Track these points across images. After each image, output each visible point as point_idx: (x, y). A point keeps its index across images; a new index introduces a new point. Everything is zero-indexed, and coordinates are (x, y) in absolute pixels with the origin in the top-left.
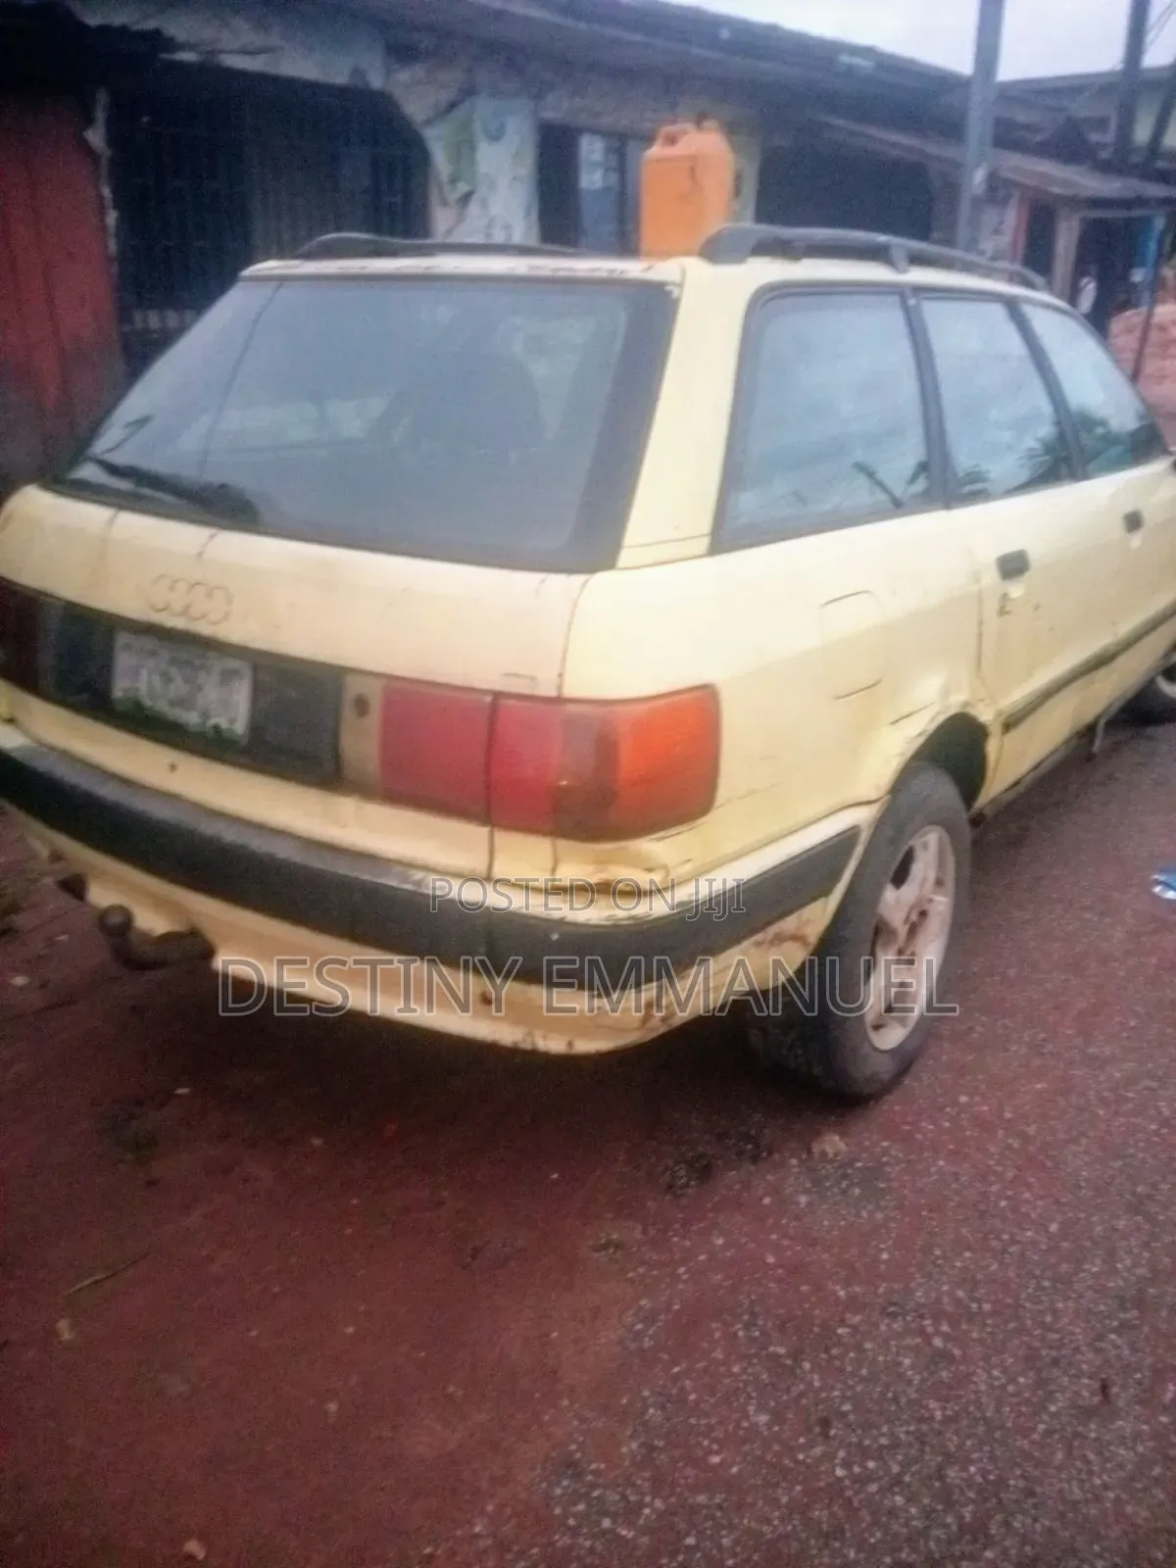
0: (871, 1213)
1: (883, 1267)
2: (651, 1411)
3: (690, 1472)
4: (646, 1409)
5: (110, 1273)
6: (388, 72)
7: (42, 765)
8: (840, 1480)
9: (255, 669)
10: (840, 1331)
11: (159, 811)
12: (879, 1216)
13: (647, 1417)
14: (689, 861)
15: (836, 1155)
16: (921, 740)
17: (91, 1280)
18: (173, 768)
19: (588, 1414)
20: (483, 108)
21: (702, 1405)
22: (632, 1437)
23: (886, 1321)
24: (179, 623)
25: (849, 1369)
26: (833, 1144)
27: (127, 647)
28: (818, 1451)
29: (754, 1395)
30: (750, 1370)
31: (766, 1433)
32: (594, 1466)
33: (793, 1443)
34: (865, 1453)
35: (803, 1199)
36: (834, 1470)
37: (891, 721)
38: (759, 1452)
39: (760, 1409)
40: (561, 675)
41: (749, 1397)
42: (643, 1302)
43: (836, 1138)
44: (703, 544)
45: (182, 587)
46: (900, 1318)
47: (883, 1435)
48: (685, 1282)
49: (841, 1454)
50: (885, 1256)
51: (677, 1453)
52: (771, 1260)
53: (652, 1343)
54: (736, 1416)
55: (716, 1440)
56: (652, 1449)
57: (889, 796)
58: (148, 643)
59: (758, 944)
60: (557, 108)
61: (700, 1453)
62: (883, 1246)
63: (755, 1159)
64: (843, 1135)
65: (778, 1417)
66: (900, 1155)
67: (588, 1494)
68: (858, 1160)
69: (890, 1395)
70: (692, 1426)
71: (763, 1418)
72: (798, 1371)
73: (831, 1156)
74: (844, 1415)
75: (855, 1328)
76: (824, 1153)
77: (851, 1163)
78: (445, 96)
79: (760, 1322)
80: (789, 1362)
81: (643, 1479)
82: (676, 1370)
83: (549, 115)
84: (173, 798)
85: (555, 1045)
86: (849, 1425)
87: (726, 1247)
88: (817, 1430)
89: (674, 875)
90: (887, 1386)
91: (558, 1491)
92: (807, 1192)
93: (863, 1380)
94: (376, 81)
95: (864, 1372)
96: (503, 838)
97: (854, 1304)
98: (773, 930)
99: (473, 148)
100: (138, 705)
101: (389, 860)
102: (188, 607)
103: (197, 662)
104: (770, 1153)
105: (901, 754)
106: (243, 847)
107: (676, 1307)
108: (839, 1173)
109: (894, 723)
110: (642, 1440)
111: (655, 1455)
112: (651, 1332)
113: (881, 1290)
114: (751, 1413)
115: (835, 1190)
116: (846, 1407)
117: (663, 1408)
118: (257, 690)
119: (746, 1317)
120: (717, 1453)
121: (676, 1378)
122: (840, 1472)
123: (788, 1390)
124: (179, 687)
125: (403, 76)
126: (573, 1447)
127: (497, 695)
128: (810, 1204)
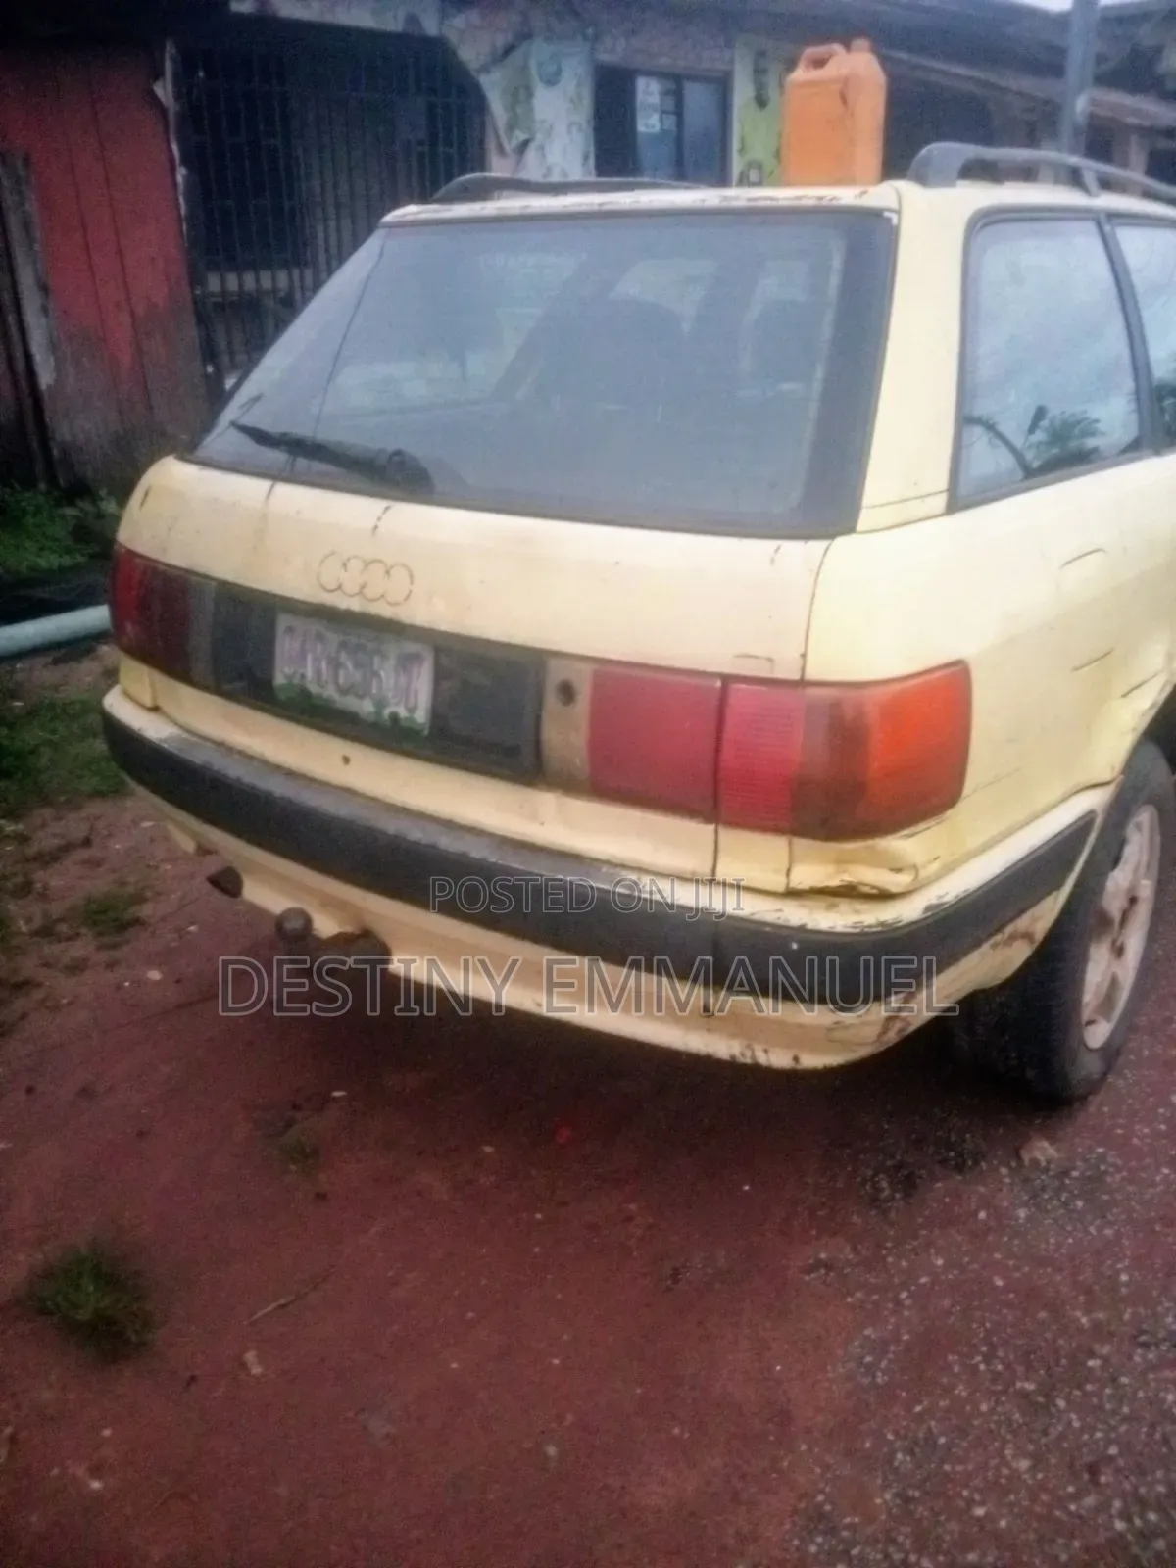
0: (1100, 1229)
1: (1124, 1290)
2: (899, 1456)
3: (953, 1526)
4: (893, 1453)
5: (292, 1298)
6: (444, 16)
7: (198, 757)
8: (1121, 1535)
9: (438, 651)
10: (1091, 1363)
11: (330, 806)
12: (1108, 1232)
13: (896, 1464)
14: (935, 859)
15: (1049, 1162)
16: (1153, 713)
17: (274, 1305)
18: (346, 760)
19: (829, 1459)
20: (538, 52)
21: (954, 1450)
22: (885, 1487)
23: (1139, 1351)
24: (355, 605)
25: (1108, 1407)
26: (1042, 1150)
27: (290, 630)
28: (1090, 1501)
29: (1009, 1436)
30: (999, 1409)
31: (1030, 1482)
32: (847, 1520)
33: (1061, 1492)
34: (1143, 1504)
35: (1022, 1213)
36: (1112, 1523)
37: (1122, 693)
38: (1026, 1503)
39: (1021, 1453)
40: (804, 656)
41: (1004, 1442)
42: (868, 1332)
43: (1046, 1144)
44: (940, 502)
45: (355, 565)
46: (1153, 1348)
47: (1159, 1481)
48: (909, 1308)
49: (1117, 1504)
50: (1124, 1278)
51: (939, 1504)
52: (999, 1282)
53: (886, 1378)
54: (993, 1462)
55: (977, 1489)
56: (907, 1500)
57: (1122, 777)
58: (315, 626)
59: (994, 946)
60: (614, 51)
61: (962, 1504)
62: (1120, 1266)
63: (960, 1168)
64: (1052, 1140)
65: (1038, 1461)
66: (1119, 1162)
67: (847, 1552)
68: (1074, 1169)
69: (1158, 1436)
70: (946, 1474)
71: (1024, 1464)
72: (1053, 1410)
73: (1043, 1164)
74: (1111, 1459)
75: (1106, 1360)
76: (1035, 1162)
77: (1065, 1173)
78: (501, 41)
79: (1000, 1354)
80: (1041, 1400)
81: (904, 1536)
82: (918, 1409)
83: (604, 57)
84: (349, 792)
85: (779, 1059)
86: (1118, 1471)
87: (948, 1266)
88: (1086, 1476)
89: (923, 874)
90: (1153, 1426)
91: (813, 1549)
92: (1026, 1205)
93: (1125, 1419)
94: (431, 26)
95: (1126, 1410)
96: (730, 837)
97: (1099, 1331)
98: (1009, 929)
99: (530, 94)
100: (305, 693)
101: (597, 860)
102: (363, 587)
103: (370, 646)
104: (976, 1163)
105: (1134, 729)
106: (433, 846)
107: (906, 1337)
108: (1057, 1183)
109: (1125, 695)
110: (894, 1490)
111: (912, 1507)
112: (884, 1364)
113: (1127, 1317)
114: (1010, 1458)
115: (1055, 1202)
116: (1113, 1451)
117: (912, 1453)
118: (440, 676)
119: (984, 1349)
120: (982, 1503)
121: (920, 1418)
122: (1120, 1525)
123: (1045, 1433)
124: (350, 673)
125: (459, 21)
126: (821, 1498)
127: (727, 679)
128: (1029, 1219)
